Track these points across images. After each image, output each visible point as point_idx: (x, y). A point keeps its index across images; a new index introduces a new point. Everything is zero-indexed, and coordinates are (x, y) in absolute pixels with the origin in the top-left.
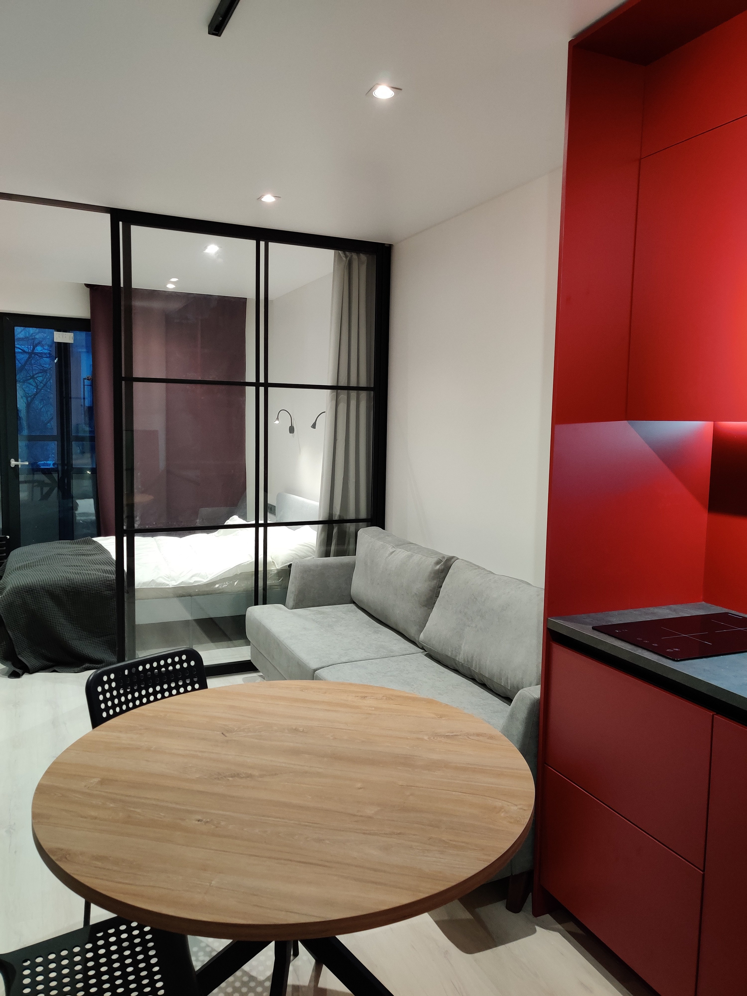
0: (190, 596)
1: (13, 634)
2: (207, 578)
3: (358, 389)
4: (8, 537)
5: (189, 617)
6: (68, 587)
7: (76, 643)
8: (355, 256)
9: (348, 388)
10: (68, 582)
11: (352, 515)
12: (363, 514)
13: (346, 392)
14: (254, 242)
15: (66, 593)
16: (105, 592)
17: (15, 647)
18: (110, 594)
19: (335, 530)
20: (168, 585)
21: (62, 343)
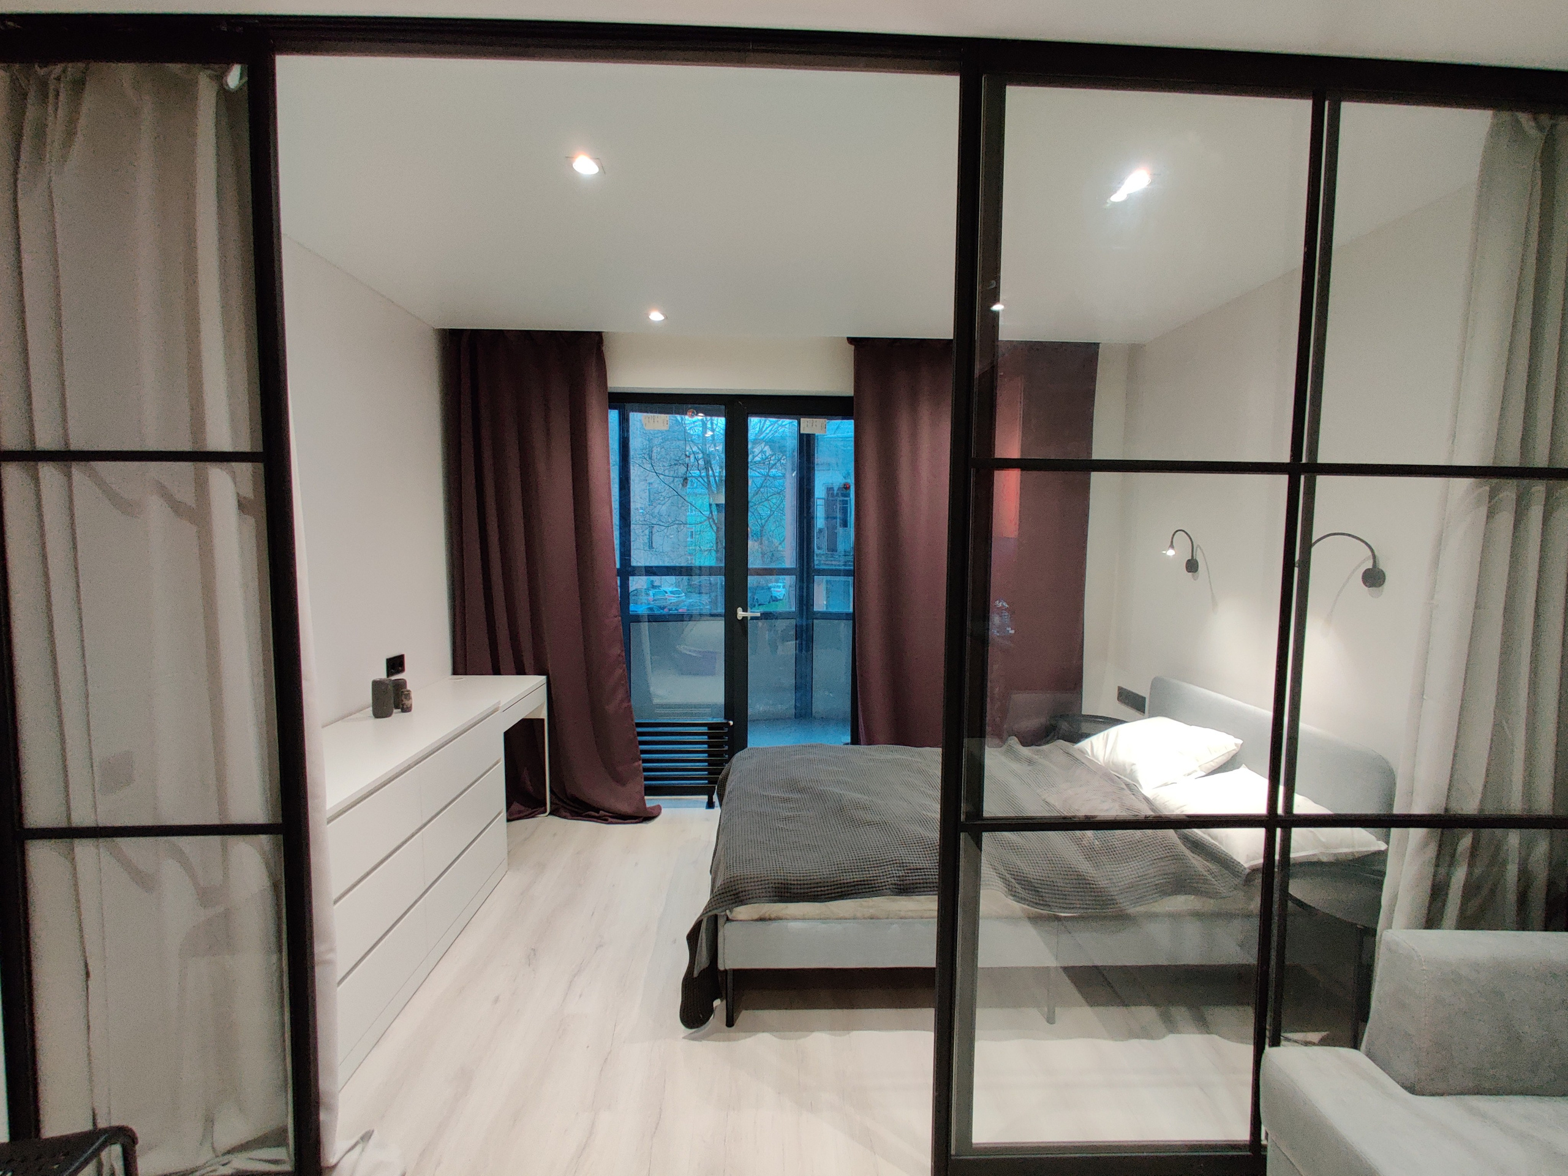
4: (731, 723)
5: (1054, 964)
13: (1517, 482)
21: (808, 435)
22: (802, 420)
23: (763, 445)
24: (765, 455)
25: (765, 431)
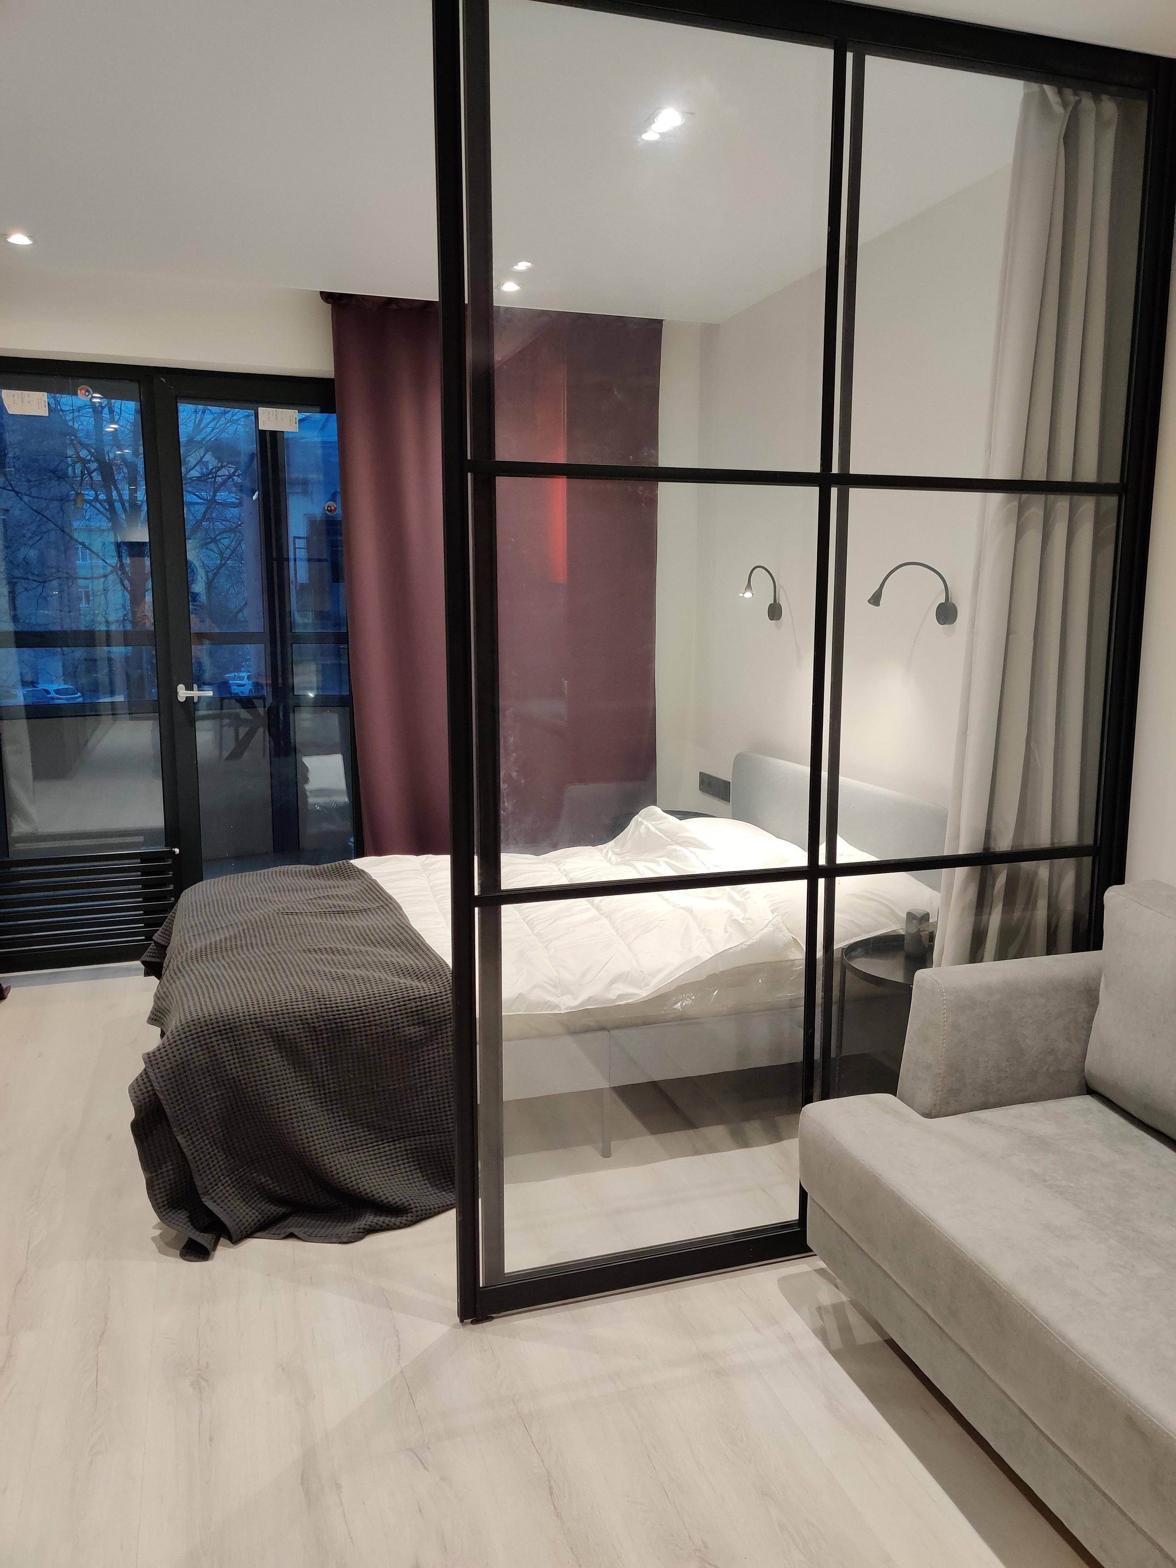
0: (603, 1028)
1: (190, 1142)
2: (647, 985)
3: (1073, 488)
4: (177, 851)
5: (604, 1084)
6: (317, 1018)
7: (341, 1160)
8: (1087, 102)
9: (1048, 487)
10: (317, 1003)
13: (1042, 496)
14: (827, 55)
15: (314, 1033)
16: (407, 1029)
17: (196, 1176)
18: (418, 1034)
19: (999, 880)
20: (556, 1006)
21: (274, 434)
22: (261, 410)
23: (202, 451)
24: (207, 468)
25: (203, 429)
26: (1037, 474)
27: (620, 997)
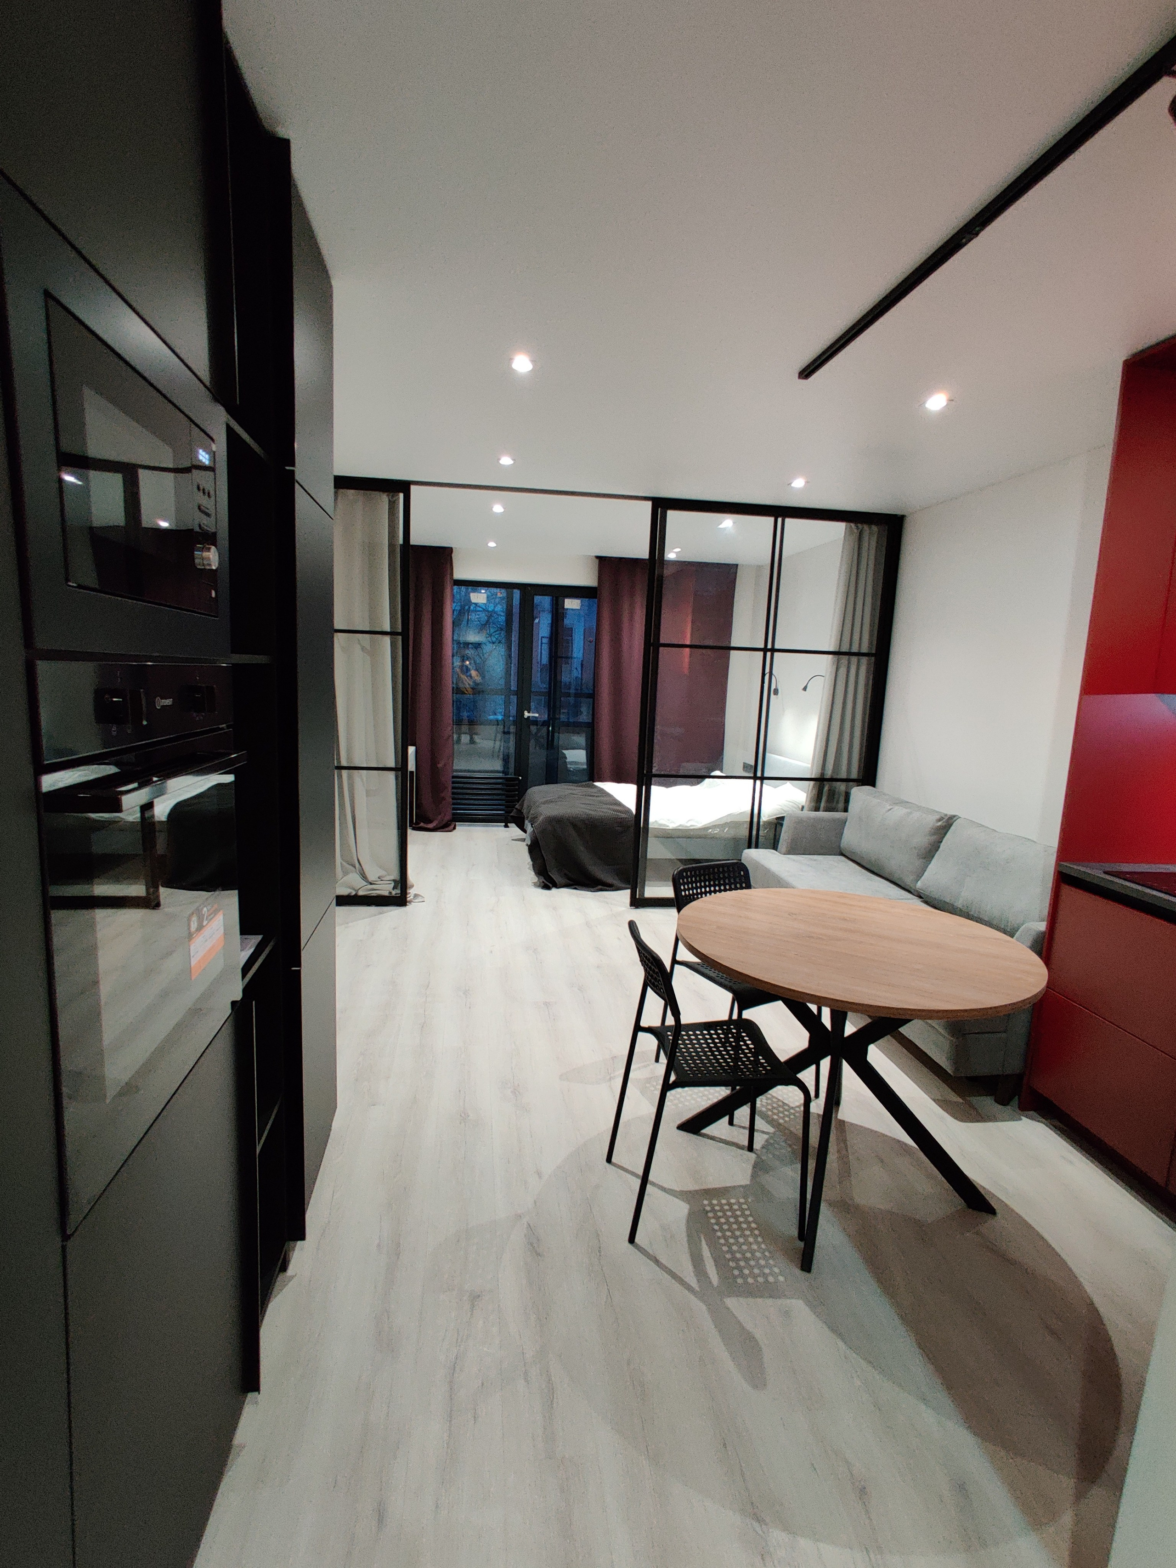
0: (686, 837)
1: (545, 854)
2: (701, 824)
3: (859, 654)
4: (520, 778)
7: (592, 867)
8: (866, 527)
9: (849, 654)
11: (843, 775)
12: (854, 775)
13: (847, 657)
14: (772, 520)
16: (619, 829)
17: (547, 865)
18: (621, 831)
19: (826, 788)
20: (668, 826)
22: (565, 600)
26: (845, 649)
27: (691, 826)
